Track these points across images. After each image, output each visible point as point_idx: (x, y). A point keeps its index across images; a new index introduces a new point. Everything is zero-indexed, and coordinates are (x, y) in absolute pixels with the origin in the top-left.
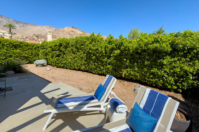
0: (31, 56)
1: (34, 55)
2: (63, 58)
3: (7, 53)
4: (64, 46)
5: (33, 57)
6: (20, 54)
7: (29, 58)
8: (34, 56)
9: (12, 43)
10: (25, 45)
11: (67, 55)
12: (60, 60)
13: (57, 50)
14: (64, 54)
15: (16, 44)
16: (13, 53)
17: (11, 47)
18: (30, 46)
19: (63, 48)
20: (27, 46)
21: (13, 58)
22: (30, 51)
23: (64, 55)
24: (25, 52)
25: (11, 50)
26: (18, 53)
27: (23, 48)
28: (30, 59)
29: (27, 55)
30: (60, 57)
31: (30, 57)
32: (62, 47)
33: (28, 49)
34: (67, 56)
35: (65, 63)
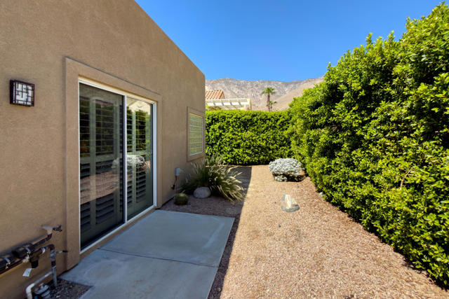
0: (272, 144)
1: (279, 143)
2: (350, 164)
3: (232, 138)
4: (355, 94)
5: (277, 149)
6: (252, 140)
7: (270, 149)
8: (280, 146)
9: (239, 118)
10: (261, 119)
11: (375, 151)
12: (336, 172)
13: (321, 127)
14: (357, 142)
15: (245, 119)
16: (242, 139)
17: (239, 127)
18: (269, 120)
19: (349, 107)
20: (265, 122)
21: (241, 150)
22: (270, 133)
23: (358, 153)
24: (262, 135)
25: (238, 132)
26: (249, 139)
27: (257, 128)
28: (271, 152)
29: (263, 144)
30: (338, 160)
31: (271, 147)
32: (340, 106)
33: (267, 129)
34: (376, 159)
35: (365, 198)
